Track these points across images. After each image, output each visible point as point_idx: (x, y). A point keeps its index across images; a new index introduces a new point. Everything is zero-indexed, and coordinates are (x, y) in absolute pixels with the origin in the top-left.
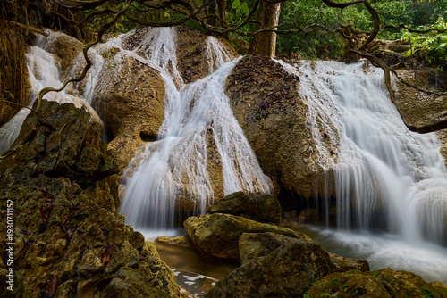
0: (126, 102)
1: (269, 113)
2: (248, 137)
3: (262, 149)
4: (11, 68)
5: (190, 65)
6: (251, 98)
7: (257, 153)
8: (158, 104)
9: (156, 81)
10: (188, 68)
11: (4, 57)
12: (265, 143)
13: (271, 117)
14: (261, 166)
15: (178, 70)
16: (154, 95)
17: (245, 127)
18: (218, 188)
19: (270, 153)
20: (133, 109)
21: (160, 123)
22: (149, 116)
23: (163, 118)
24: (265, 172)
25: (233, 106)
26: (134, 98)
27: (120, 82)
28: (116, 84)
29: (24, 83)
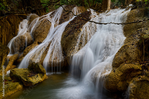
0: (37, 33)
2: (62, 43)
4: (14, 27)
8: (46, 33)
9: (48, 26)
16: (45, 30)
17: (62, 39)
18: (42, 60)
20: (38, 35)
22: (41, 37)
23: (46, 37)
26: (39, 32)
27: (38, 27)
28: (37, 28)
29: (17, 30)
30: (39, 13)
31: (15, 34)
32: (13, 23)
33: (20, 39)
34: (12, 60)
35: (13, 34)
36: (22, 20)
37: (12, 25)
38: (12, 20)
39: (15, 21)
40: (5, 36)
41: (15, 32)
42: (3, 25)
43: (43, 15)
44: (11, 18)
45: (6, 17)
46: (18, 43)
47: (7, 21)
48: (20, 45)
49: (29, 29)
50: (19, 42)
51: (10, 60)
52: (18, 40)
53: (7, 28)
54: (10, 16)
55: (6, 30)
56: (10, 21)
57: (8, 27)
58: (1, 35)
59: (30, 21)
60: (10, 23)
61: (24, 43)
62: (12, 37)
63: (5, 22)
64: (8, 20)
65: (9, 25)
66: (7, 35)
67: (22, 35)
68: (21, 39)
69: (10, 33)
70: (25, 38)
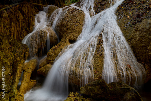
0: (65, 26)
1: (142, 19)
2: (126, 37)
3: (137, 44)
4: (28, 19)
5: (100, 6)
6: (131, 13)
7: (133, 47)
8: (80, 25)
9: (81, 15)
10: (99, 8)
11: (26, 15)
12: (139, 40)
13: (144, 22)
14: (136, 56)
15: (94, 9)
16: (78, 22)
17: (124, 30)
18: (98, 71)
19: (143, 46)
20: (67, 29)
21: (79, 34)
22: (74, 31)
23: (81, 31)
24: (139, 60)
25: (118, 20)
26: (69, 24)
27: (65, 18)
28: (63, 19)
29: (32, 24)
30: (58, 4)
31: (29, 29)
32: (27, 14)
33: (39, 35)
34: (30, 71)
35: (26, 30)
36: (37, 12)
37: (26, 17)
38: (25, 10)
39: (30, 11)
40: (16, 33)
41: (29, 27)
42: (12, 16)
43: (64, 6)
44: (25, 7)
45: (17, 5)
46: (36, 41)
47: (18, 11)
48: (39, 45)
49: (49, 22)
50: (38, 41)
51: (26, 70)
52: (36, 37)
53: (18, 20)
54: (22, 4)
55: (16, 24)
56: (22, 10)
57: (20, 19)
58: (10, 31)
59: (49, 13)
60: (23, 14)
61: (45, 42)
62: (25, 33)
63: (16, 12)
64: (20, 9)
65: (22, 16)
66: (18, 31)
67: (41, 29)
68: (41, 36)
69: (22, 27)
70: (47, 33)
